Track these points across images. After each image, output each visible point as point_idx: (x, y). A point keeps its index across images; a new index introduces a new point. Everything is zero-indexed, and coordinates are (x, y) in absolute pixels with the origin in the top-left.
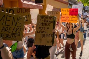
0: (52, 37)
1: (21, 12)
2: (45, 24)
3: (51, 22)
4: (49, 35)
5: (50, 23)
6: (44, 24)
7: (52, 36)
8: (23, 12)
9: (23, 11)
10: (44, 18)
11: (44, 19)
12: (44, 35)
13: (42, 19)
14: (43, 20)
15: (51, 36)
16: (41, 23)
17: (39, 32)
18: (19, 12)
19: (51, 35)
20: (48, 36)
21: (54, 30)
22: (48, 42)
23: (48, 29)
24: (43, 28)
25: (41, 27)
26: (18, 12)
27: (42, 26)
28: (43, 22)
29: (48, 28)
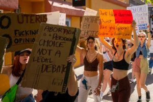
0: (64, 73)
1: (27, 22)
2: (54, 43)
3: (67, 39)
4: (59, 67)
5: (64, 41)
6: (51, 44)
7: (65, 70)
8: (31, 22)
9: (31, 20)
10: (53, 30)
11: (52, 33)
12: (47, 67)
13: (48, 33)
14: (50, 35)
15: (63, 70)
16: (44, 41)
17: (36, 59)
18: (22, 23)
19: (61, 69)
20: (55, 69)
21: (71, 57)
22: (54, 83)
23: (58, 55)
24: (48, 52)
25: (43, 50)
26: (19, 22)
27: (45, 47)
28: (50, 38)
29: (59, 53)
